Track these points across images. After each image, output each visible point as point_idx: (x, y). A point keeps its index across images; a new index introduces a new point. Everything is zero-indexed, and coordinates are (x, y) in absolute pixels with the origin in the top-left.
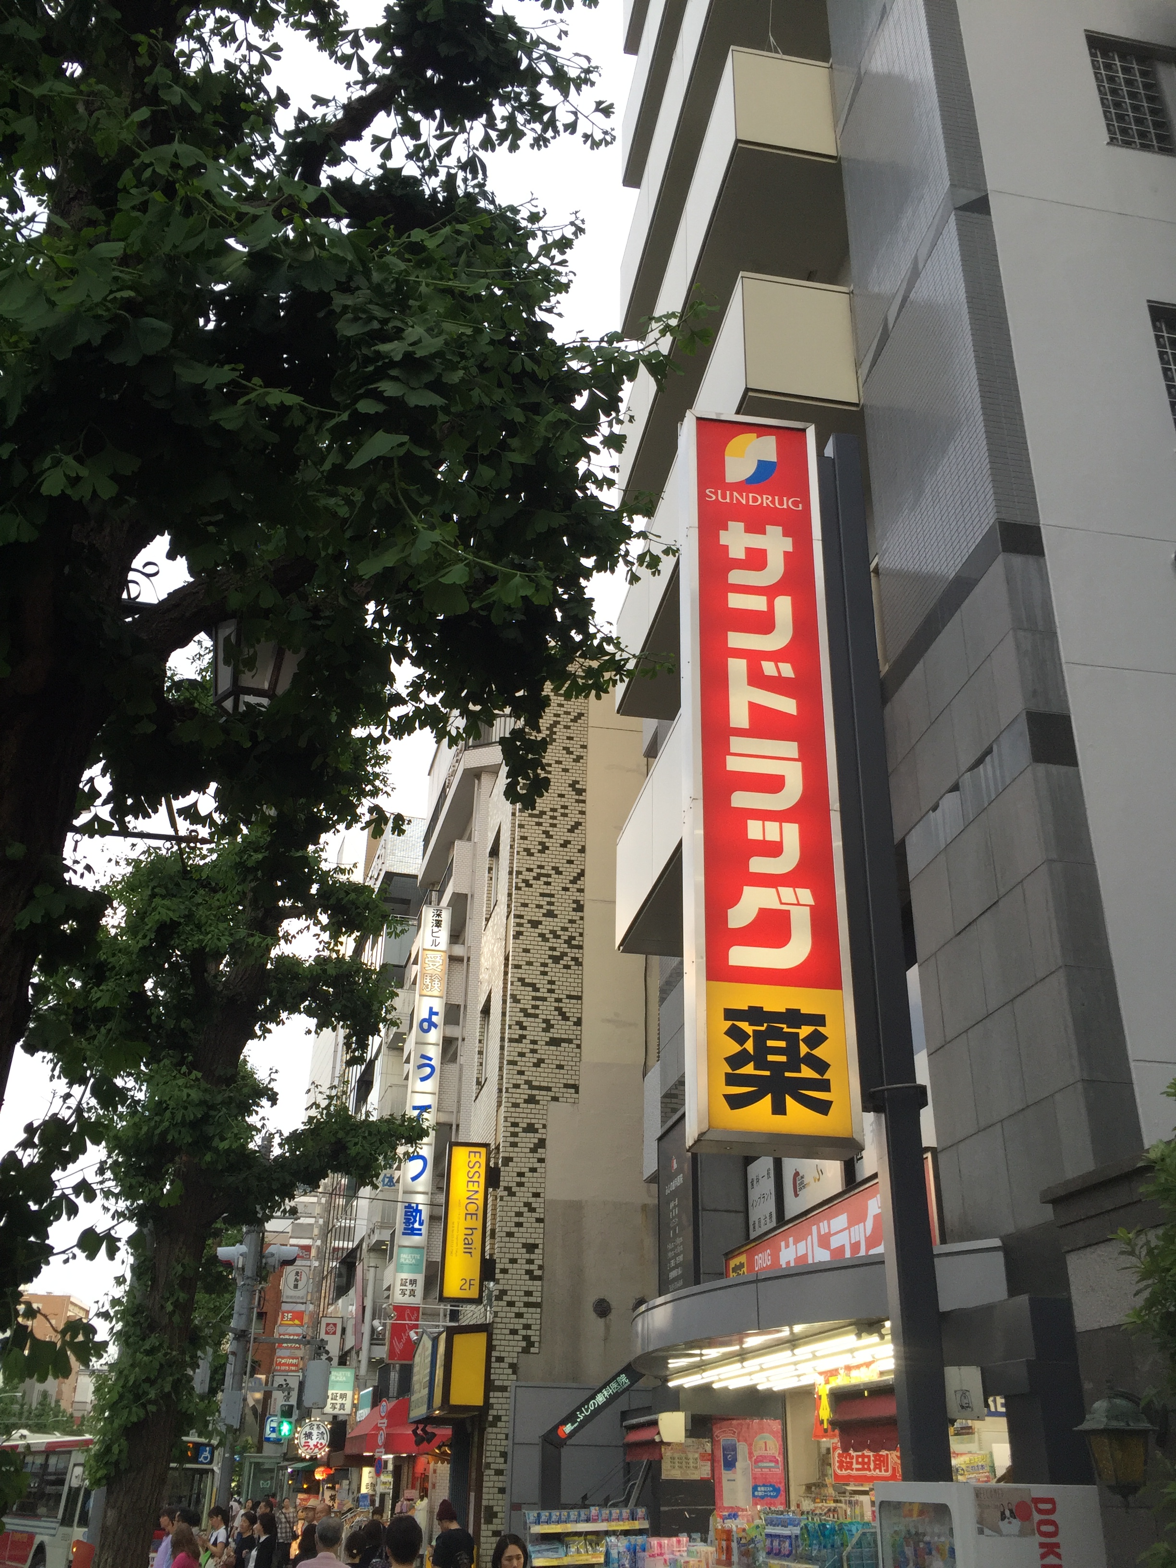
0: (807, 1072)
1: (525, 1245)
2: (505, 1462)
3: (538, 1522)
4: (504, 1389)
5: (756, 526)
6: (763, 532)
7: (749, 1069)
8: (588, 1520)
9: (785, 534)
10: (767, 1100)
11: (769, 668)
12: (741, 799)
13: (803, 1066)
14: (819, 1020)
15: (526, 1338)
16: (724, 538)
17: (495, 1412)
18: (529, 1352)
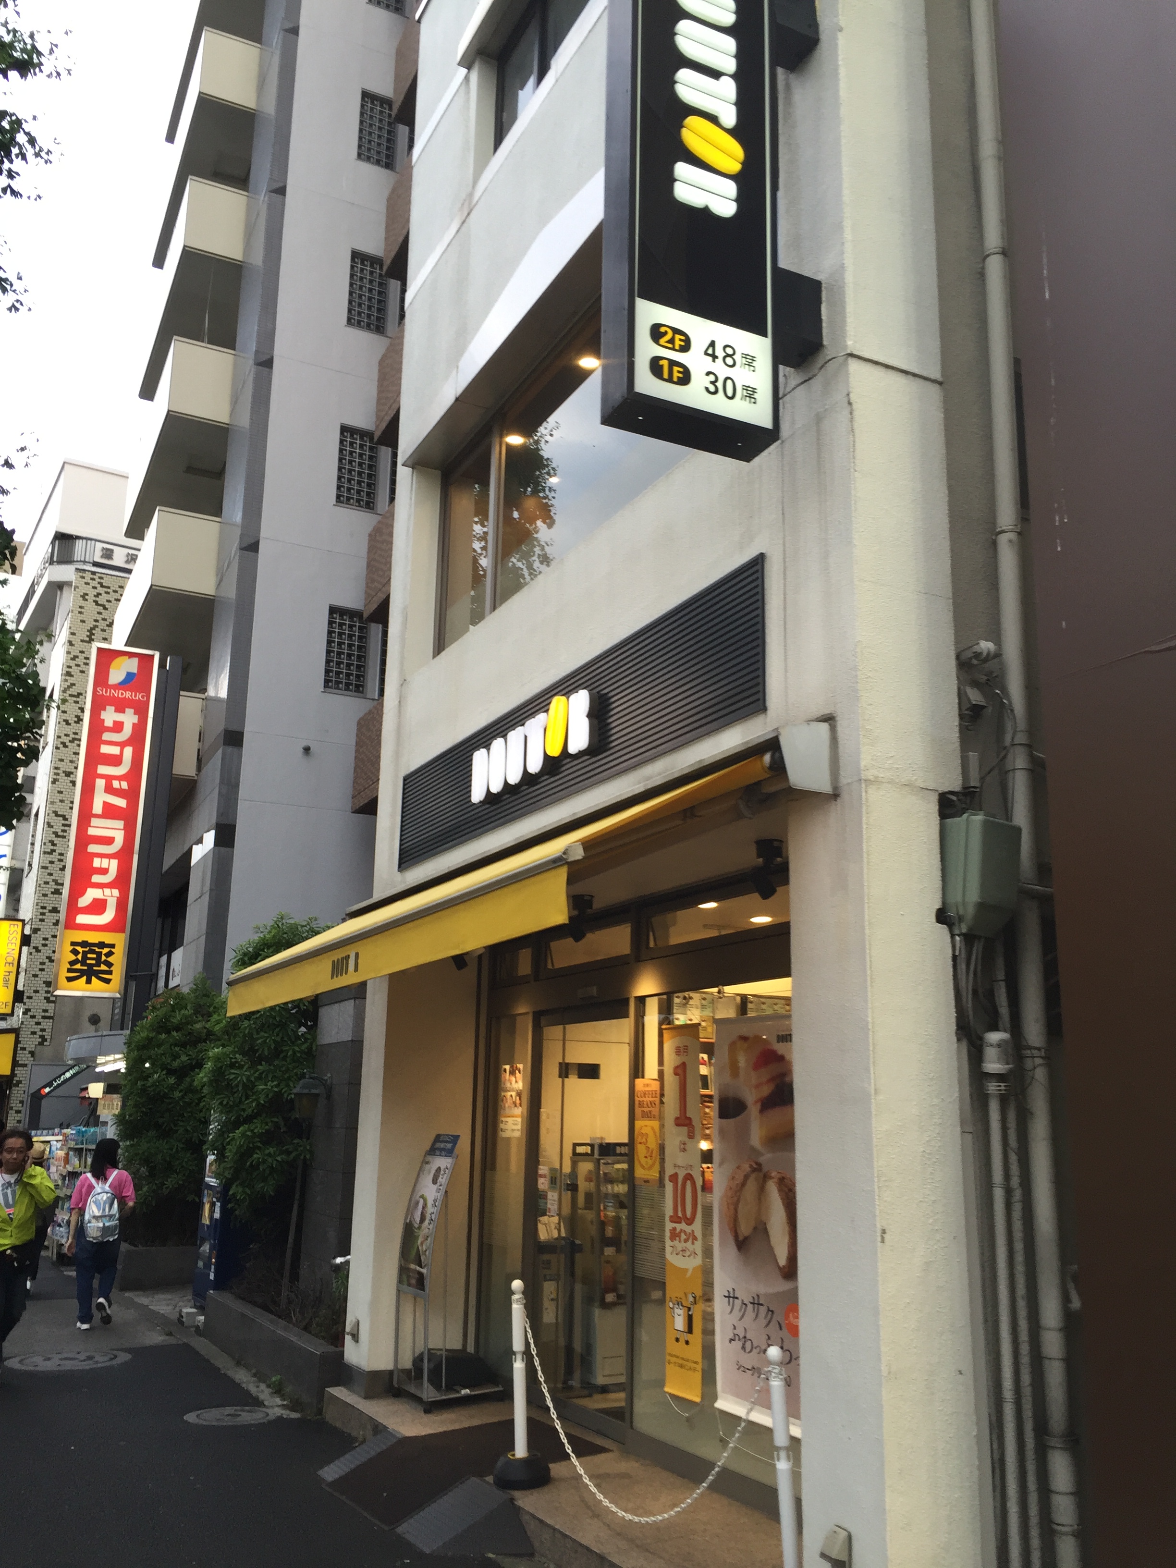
0: (103, 967)
1: (44, 982)
2: (23, 1106)
3: (36, 1135)
4: (25, 1065)
5: (120, 710)
6: (124, 712)
7: (78, 966)
8: (53, 1135)
9: (135, 714)
10: (85, 978)
11: (116, 784)
12: (93, 848)
13: (102, 965)
14: (113, 946)
15: (42, 1037)
16: (104, 715)
17: (18, 1079)
18: (43, 1045)
